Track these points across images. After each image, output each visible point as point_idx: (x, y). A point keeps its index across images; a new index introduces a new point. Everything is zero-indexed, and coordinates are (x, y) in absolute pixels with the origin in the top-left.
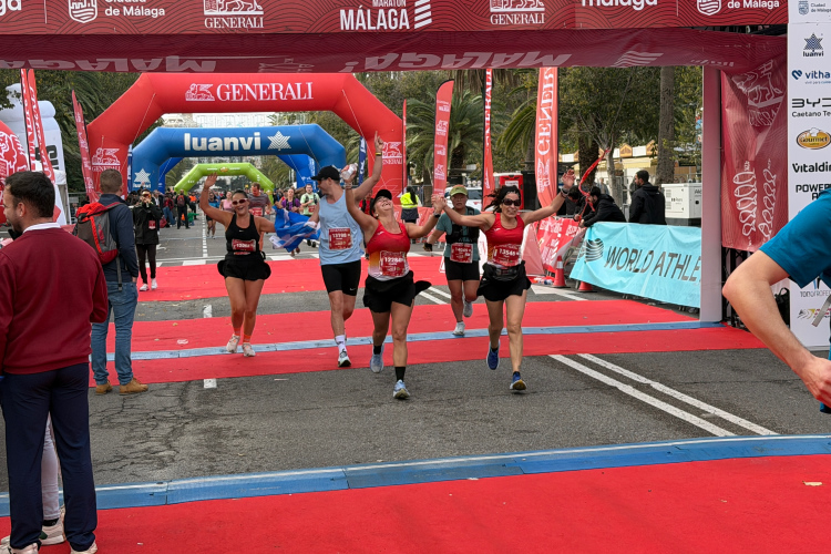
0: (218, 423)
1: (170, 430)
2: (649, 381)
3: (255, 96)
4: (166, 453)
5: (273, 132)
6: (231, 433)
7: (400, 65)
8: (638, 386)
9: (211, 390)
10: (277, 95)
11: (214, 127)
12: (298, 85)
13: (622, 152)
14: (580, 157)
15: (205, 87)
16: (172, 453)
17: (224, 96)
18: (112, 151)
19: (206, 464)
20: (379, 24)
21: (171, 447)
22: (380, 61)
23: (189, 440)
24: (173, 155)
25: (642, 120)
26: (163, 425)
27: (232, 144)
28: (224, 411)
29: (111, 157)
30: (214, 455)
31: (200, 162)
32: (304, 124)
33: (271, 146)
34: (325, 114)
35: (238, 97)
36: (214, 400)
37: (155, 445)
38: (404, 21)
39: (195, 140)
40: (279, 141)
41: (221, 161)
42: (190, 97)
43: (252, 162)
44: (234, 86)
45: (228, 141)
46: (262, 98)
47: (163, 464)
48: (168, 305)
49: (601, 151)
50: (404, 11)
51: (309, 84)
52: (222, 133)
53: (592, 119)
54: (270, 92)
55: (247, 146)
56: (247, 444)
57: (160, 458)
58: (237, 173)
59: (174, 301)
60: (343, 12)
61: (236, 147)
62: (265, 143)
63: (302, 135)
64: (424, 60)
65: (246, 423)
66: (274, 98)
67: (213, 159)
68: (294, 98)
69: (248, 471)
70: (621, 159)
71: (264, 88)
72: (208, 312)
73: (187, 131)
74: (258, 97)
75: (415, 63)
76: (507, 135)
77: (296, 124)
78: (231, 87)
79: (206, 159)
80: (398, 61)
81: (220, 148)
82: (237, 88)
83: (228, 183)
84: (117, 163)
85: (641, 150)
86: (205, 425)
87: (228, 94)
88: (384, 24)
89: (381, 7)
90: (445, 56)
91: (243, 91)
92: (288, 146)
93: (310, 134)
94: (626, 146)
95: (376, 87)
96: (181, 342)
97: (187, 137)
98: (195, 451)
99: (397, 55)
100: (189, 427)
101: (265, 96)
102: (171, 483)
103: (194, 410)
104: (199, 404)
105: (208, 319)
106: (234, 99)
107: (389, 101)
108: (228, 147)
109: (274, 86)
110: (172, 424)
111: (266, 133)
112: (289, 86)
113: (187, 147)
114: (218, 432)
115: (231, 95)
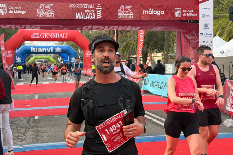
0: (39, 129)
1: (24, 130)
2: (161, 118)
3: (51, 37)
4: (23, 137)
5: (56, 47)
6: (42, 132)
7: (93, 29)
8: (158, 119)
9: (37, 119)
10: (58, 37)
11: (40, 45)
12: (64, 34)
13: (154, 55)
14: (143, 56)
15: (37, 34)
16: (25, 137)
17: (42, 37)
18: (10, 52)
19: (35, 140)
20: (87, 17)
21: (25, 135)
22: (87, 28)
23: (30, 133)
24: (28, 53)
25: (159, 46)
26: (23, 129)
27: (44, 50)
28: (40, 125)
29: (9, 53)
30: (37, 138)
31: (35, 55)
32: (65, 45)
33: (56, 51)
34: (71, 43)
35: (46, 37)
36: (38, 122)
37: (20, 135)
38: (94, 17)
39: (34, 49)
40: (58, 50)
41: (41, 55)
42: (33, 37)
43: (50, 56)
44: (45, 34)
45: (43, 49)
46: (53, 38)
47: (22, 140)
48: (25, 95)
49: (148, 54)
50: (94, 14)
51: (67, 34)
52: (42, 47)
53: (146, 45)
54: (56, 36)
55: (49, 51)
56: (46, 134)
57: (21, 138)
58: (46, 59)
59: (27, 94)
60: (77, 14)
61: (46, 51)
62: (54, 50)
63: (65, 48)
64: (99, 28)
65: (47, 129)
66: (57, 38)
67: (39, 54)
68: (62, 38)
69: (47, 142)
70: (154, 57)
71: (54, 35)
72: (36, 97)
73: (32, 46)
74: (52, 37)
75: (97, 28)
76: (122, 49)
77: (63, 45)
78: (44, 34)
79: (37, 54)
80: (92, 28)
81: (41, 51)
82: (46, 34)
83: (43, 61)
84: (11, 55)
85: (159, 54)
86: (35, 129)
87: (44, 36)
88: (88, 17)
89: (87, 13)
90: (105, 27)
91: (48, 35)
92: (60, 51)
93: (67, 48)
94: (155, 53)
95: (86, 35)
96: (28, 106)
97: (32, 48)
98: (32, 137)
99: (92, 26)
100: (30, 130)
101: (54, 37)
102: (24, 146)
103: (32, 125)
104: (33, 123)
105: (36, 99)
106: (45, 37)
107: (89, 39)
108: (43, 51)
109: (57, 34)
110: (25, 129)
111: (54, 47)
112: (61, 34)
113: (32, 51)
114: (39, 131)
115: (44, 37)
